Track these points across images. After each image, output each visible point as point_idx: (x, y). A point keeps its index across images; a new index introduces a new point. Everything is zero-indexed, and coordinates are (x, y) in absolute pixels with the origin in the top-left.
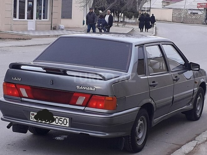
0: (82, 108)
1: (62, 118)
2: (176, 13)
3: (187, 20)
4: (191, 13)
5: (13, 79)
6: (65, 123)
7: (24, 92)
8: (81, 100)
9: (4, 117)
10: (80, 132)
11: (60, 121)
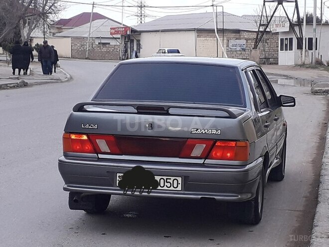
0: (201, 161)
1: (170, 179)
2: (77, 45)
3: (95, 55)
4: (99, 43)
5: (83, 127)
6: (175, 186)
7: (102, 145)
8: (198, 150)
9: (67, 186)
10: (200, 197)
11: (167, 182)
